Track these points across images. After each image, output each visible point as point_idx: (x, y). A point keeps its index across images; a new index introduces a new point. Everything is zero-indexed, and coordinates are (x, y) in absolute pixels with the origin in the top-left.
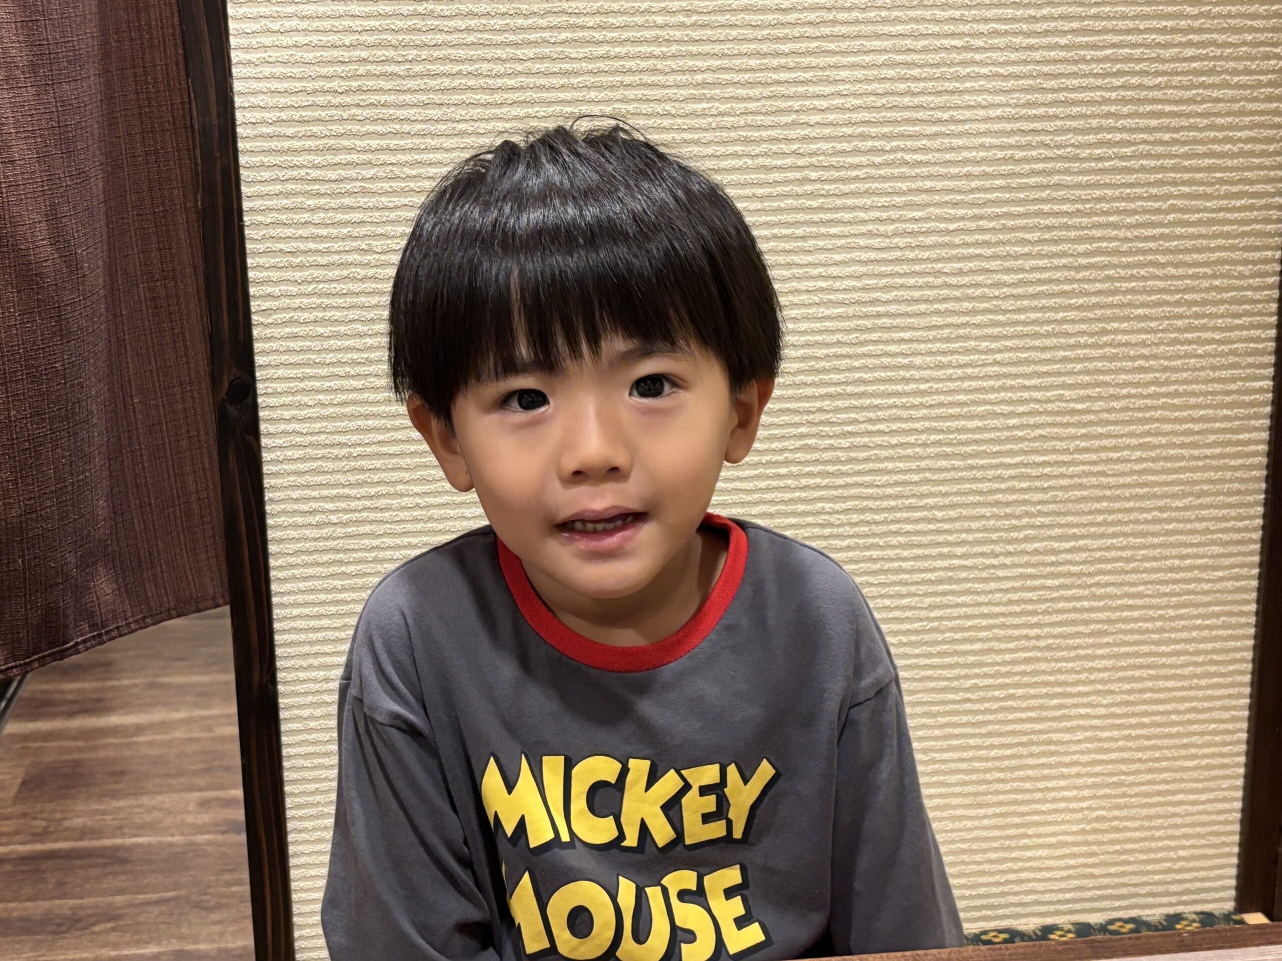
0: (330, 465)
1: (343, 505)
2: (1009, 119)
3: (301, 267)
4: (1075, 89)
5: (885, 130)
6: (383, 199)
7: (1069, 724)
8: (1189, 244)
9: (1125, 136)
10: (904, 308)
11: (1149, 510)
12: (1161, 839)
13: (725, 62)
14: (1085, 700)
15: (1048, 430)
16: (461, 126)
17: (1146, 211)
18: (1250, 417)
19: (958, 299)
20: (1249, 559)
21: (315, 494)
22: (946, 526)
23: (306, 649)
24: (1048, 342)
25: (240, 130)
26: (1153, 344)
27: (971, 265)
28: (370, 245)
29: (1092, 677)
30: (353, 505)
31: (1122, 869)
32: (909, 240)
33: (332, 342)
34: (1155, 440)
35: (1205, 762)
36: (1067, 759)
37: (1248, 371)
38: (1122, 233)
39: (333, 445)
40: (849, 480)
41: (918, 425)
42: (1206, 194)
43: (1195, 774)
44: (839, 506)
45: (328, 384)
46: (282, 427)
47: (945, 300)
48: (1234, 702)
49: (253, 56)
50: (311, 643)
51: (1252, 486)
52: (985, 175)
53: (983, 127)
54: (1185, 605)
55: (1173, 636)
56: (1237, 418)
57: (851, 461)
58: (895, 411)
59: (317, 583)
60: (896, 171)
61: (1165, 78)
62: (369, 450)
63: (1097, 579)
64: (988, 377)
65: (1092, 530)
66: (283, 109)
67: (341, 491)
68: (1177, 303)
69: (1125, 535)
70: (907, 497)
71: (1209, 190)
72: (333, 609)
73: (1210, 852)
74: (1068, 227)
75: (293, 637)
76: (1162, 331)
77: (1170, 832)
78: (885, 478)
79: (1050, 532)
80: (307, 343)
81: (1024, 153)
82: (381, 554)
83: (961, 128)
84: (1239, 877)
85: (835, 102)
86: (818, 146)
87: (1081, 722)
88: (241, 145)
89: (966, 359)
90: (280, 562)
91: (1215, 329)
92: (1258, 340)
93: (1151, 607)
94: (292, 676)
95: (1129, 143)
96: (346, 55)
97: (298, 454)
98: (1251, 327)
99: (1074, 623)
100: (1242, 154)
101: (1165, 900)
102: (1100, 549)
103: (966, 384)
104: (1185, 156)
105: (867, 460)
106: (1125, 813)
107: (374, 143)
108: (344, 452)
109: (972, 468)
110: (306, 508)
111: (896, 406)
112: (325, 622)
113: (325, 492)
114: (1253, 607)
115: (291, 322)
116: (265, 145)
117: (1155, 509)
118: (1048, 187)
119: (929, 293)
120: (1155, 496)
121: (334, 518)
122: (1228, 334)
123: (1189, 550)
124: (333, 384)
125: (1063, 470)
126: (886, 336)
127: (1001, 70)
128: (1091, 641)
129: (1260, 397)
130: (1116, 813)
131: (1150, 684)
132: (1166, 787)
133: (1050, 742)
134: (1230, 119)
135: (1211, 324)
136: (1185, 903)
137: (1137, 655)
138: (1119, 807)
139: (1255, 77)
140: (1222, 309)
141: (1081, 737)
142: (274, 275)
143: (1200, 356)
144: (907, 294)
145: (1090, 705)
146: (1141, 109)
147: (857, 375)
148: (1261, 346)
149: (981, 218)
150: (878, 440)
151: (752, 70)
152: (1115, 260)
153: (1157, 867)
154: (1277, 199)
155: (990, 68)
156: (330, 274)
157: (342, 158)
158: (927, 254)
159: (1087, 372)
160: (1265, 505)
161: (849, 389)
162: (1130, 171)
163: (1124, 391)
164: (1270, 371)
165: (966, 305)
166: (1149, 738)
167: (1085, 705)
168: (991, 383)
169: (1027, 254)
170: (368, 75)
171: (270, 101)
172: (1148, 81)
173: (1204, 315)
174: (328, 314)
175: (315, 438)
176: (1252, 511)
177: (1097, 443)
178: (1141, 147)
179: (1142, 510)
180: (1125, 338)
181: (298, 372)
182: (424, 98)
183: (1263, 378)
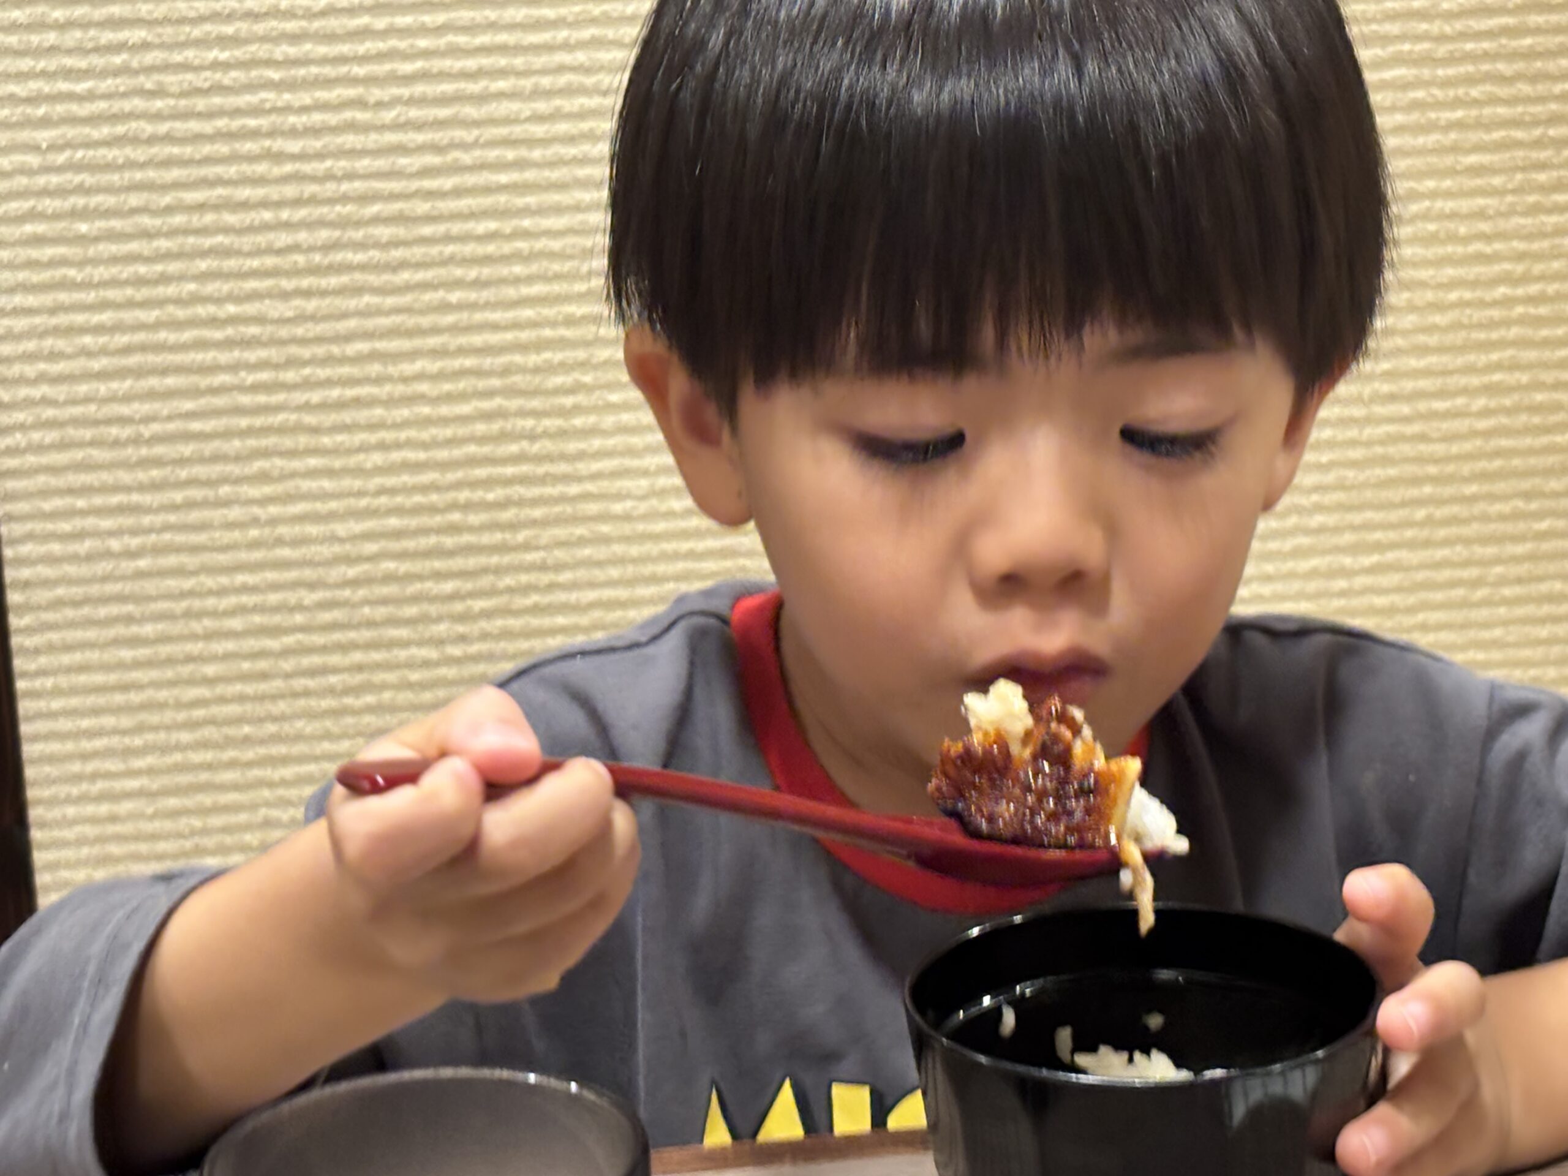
0: (105, 455)
1: (129, 522)
3: (45, 122)
8: (1552, 41)
21: (81, 503)
23: (76, 767)
26: (1499, 214)
28: (159, 82)
30: (147, 520)
33: (101, 247)
34: (1509, 378)
38: (1436, 27)
39: (109, 422)
45: (97, 318)
46: (23, 392)
50: (85, 757)
59: (94, 656)
62: (171, 427)
63: (1421, 617)
65: (1409, 533)
67: (126, 498)
68: (1538, 144)
69: (1467, 541)
72: (119, 698)
75: (54, 747)
76: (1514, 191)
79: (1336, 540)
80: (61, 251)
82: (197, 604)
90: (26, 621)
94: (55, 813)
97: (51, 436)
102: (1423, 566)
108: (126, 432)
110: (65, 527)
112: (109, 721)
113: (98, 501)
117: (1514, 495)
120: (1514, 474)
121: (115, 544)
124: (106, 317)
152: (1425, 73)
156: (95, 133)
163: (1453, 296)
174: (95, 200)
175: (78, 410)
177: (1409, 385)
179: (1492, 498)
180: (1449, 205)
181: (47, 299)
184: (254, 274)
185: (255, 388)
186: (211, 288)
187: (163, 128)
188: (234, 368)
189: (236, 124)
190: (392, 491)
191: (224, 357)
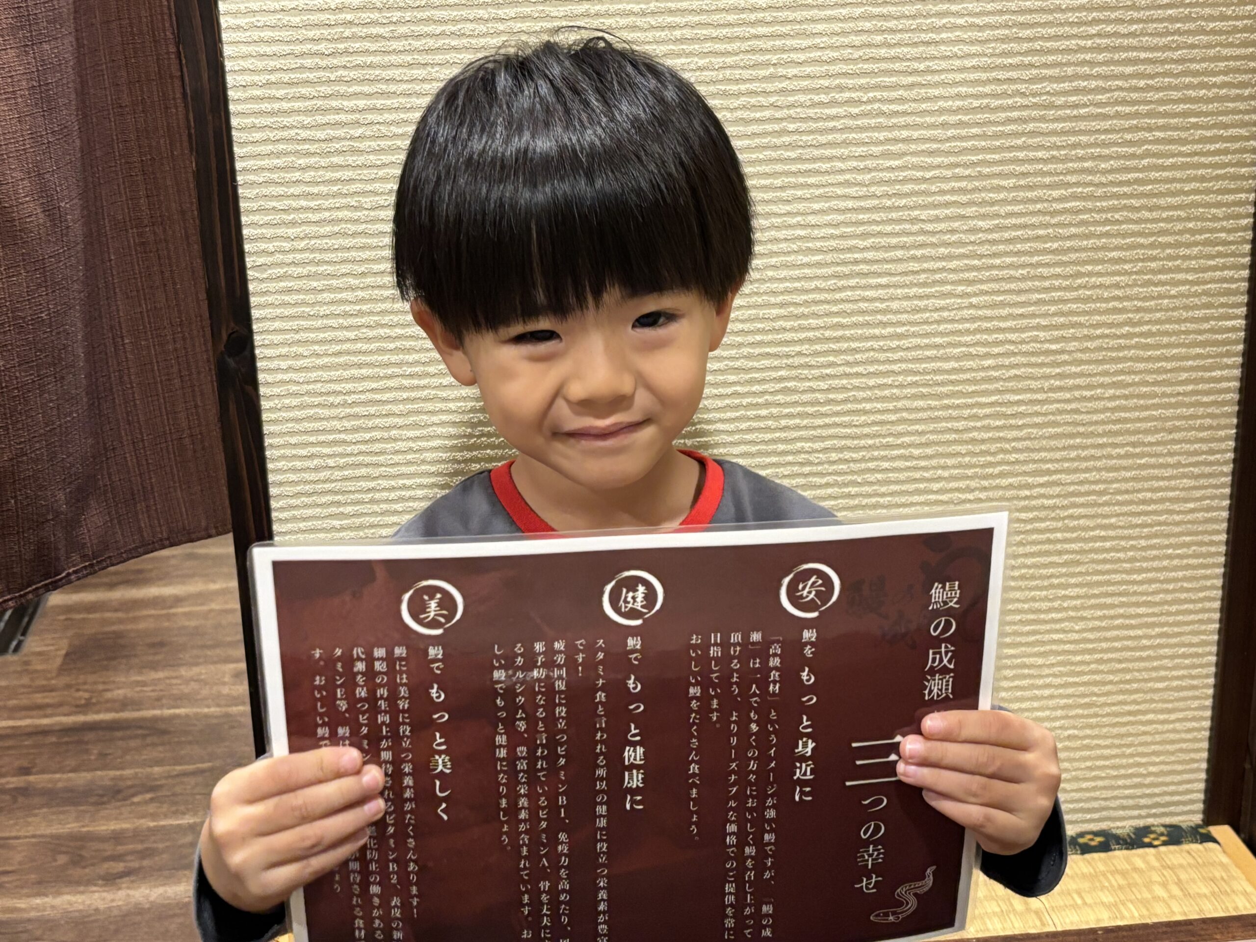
0: (326, 412)
1: (340, 449)
2: (984, 69)
3: (293, 224)
4: (1050, 38)
5: (863, 81)
6: (371, 157)
7: (1042, 649)
8: (1163, 188)
9: (1101, 83)
10: (881, 255)
11: (1123, 445)
12: (1132, 755)
13: (703, 18)
14: (1058, 626)
15: (1023, 370)
17: (1119, 157)
18: (1222, 355)
19: (933, 245)
20: (1218, 492)
21: (312, 439)
22: (923, 463)
24: (1023, 285)
25: (231, 93)
26: (1127, 285)
27: (947, 211)
28: (359, 201)
29: (1065, 605)
30: (349, 449)
31: (1093, 784)
32: (885, 188)
33: (325, 295)
34: (1129, 379)
35: (1175, 683)
36: (1040, 682)
37: (1221, 310)
38: (1097, 179)
39: (328, 394)
40: (827, 420)
41: (895, 367)
42: (1180, 139)
43: (1165, 695)
44: (818, 445)
45: (322, 335)
46: (280, 376)
47: (922, 246)
48: (1203, 627)
49: (242, 21)
51: (1223, 421)
52: (961, 124)
53: (959, 77)
54: (1156, 536)
55: (1145, 565)
56: (1210, 356)
57: (829, 402)
58: (872, 354)
59: (318, 523)
60: (873, 122)
61: (1141, 26)
62: (364, 397)
64: (963, 320)
65: (1066, 465)
66: (272, 71)
67: (337, 436)
68: (1152, 246)
69: (1099, 470)
70: (884, 436)
71: (1183, 135)
73: (1180, 768)
74: (1044, 174)
76: (1136, 273)
77: (1140, 749)
78: (863, 418)
79: (1024, 468)
80: (302, 297)
81: (1000, 102)
82: (377, 496)
83: (936, 78)
84: (1207, 791)
85: (812, 55)
86: (796, 98)
87: (1054, 647)
88: (232, 107)
89: (942, 303)
90: (281, 503)
91: (1188, 270)
92: (1232, 280)
93: (1122, 538)
95: (1104, 90)
96: (333, 18)
97: (295, 402)
98: (1224, 267)
99: (1047, 553)
100: (1217, 99)
101: (1136, 813)
102: (1072, 483)
103: (942, 328)
104: (1160, 102)
105: (846, 401)
106: (1096, 732)
107: (361, 103)
108: (338, 399)
109: (948, 407)
110: (304, 452)
111: (873, 350)
113: (322, 438)
114: (1224, 537)
115: (284, 277)
116: (255, 107)
117: (1127, 444)
118: (1023, 134)
119: (905, 239)
120: (1128, 432)
121: (331, 462)
122: (1201, 275)
123: (1161, 483)
124: (327, 335)
125: (1037, 408)
126: (863, 282)
127: (977, 21)
128: (1064, 570)
129: (1232, 336)
130: (1088, 732)
131: (1121, 611)
132: (1137, 707)
133: (1024, 666)
134: (1204, 65)
135: (1185, 265)
136: (1155, 816)
137: (1109, 583)
138: (1091, 727)
139: (1230, 23)
140: (1195, 250)
141: (1054, 661)
142: (268, 232)
143: (1174, 297)
144: (883, 241)
145: (1064, 631)
146: (1116, 57)
147: (835, 320)
148: (1234, 286)
149: (957, 165)
150: (856, 382)
151: (730, 25)
152: (1090, 205)
153: (1128, 782)
154: (1252, 142)
155: (966, 18)
156: (322, 230)
157: (332, 118)
158: (903, 202)
159: (1062, 314)
160: (1236, 440)
161: (828, 333)
162: (1105, 117)
163: (1098, 332)
164: (1243, 310)
165: (942, 250)
166: (1120, 661)
167: (1057, 631)
168: (967, 325)
169: (1002, 200)
170: (354, 37)
171: (260, 64)
172: (1122, 29)
173: (1177, 257)
174: (321, 269)
175: (311, 387)
176: (1223, 446)
177: (1071, 382)
178: (1116, 94)
179: (1115, 445)
180: (1099, 280)
181: (294, 324)
182: (409, 58)
183: (1236, 317)
185: (411, 376)
186: (386, 319)
187: (361, 227)
188: (399, 364)
191: (394, 358)
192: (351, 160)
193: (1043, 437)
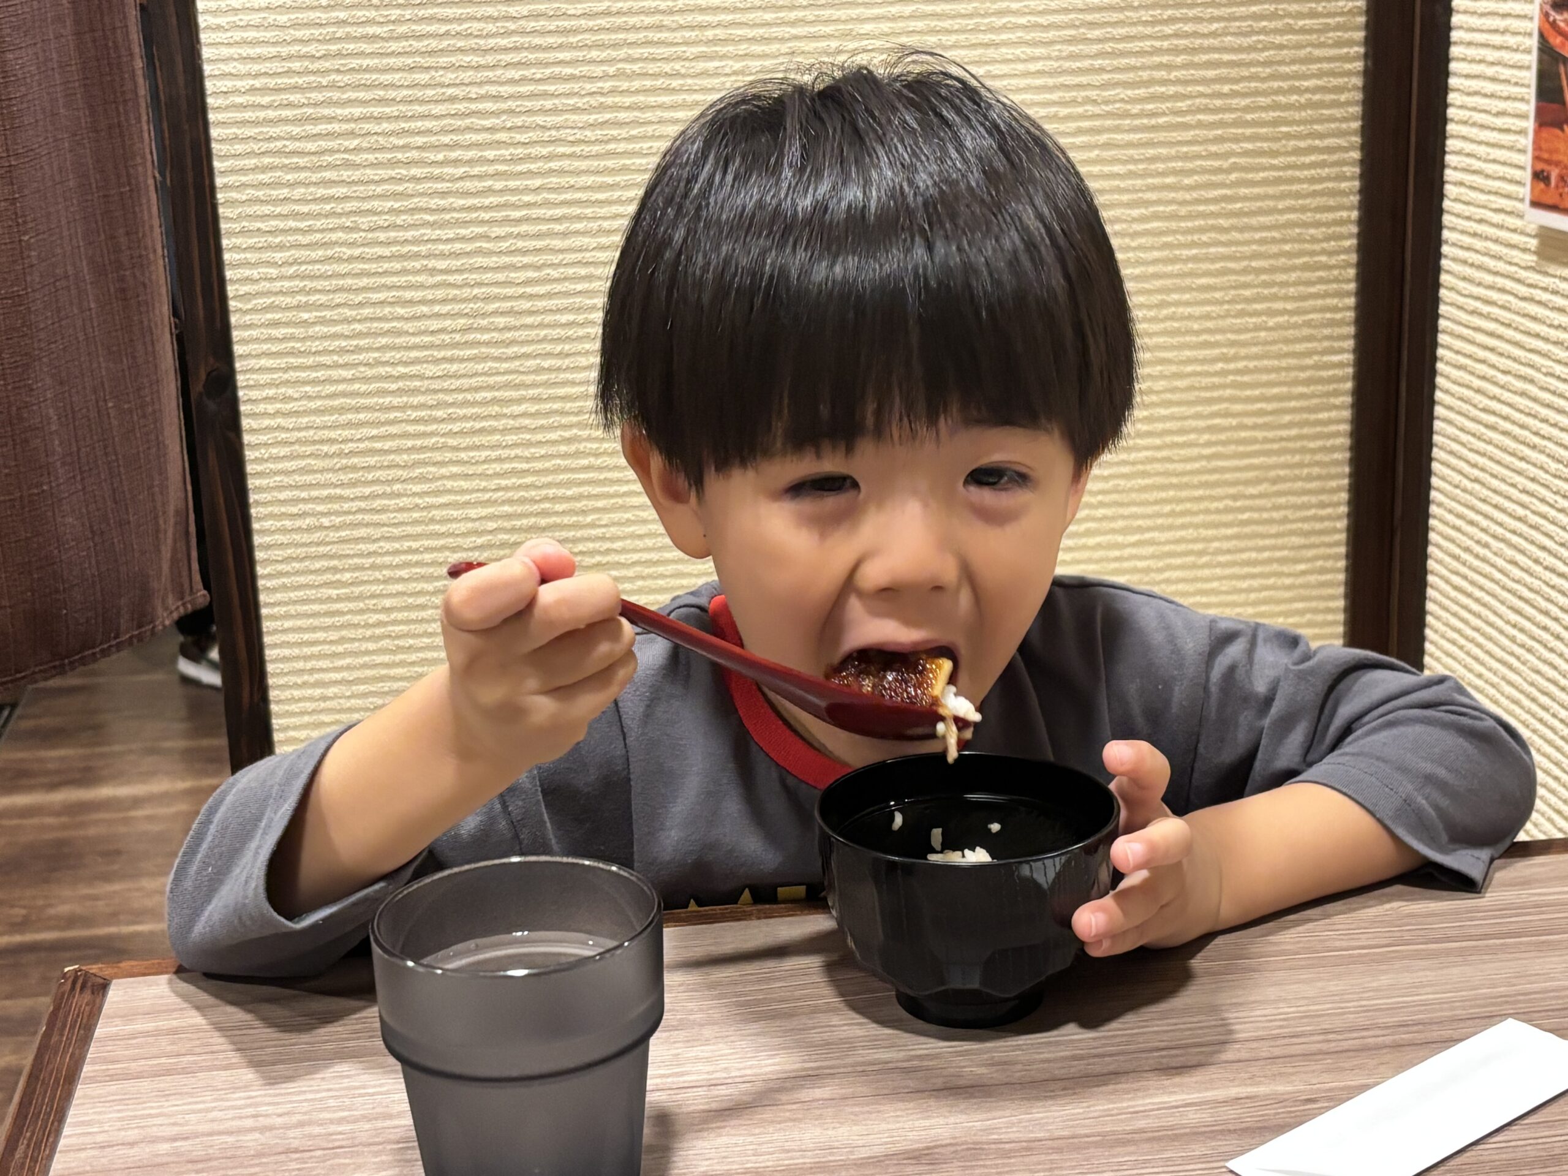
0: (319, 463)
1: (335, 507)
2: (1051, 73)
3: (281, 247)
4: (1122, 39)
6: (368, 171)
8: (1254, 205)
9: (1180, 89)
11: (1221, 499)
13: (738, 17)
16: (450, 91)
17: (1204, 171)
18: (1328, 394)
20: (1333, 551)
21: (304, 495)
23: (300, 665)
25: (210, 101)
26: (1219, 316)
28: (355, 222)
30: (346, 506)
33: (317, 329)
34: (1225, 422)
37: (1325, 344)
38: (1180, 195)
39: (322, 442)
42: (1271, 150)
45: (314, 375)
46: (266, 422)
49: (222, 21)
50: (306, 658)
51: (1333, 470)
54: (1265, 602)
56: (1314, 396)
59: (311, 593)
61: (1222, 25)
62: (362, 446)
63: (1167, 575)
65: (1159, 521)
66: (257, 76)
67: (332, 491)
68: (1245, 271)
69: (1196, 526)
71: (1275, 146)
72: (328, 621)
75: (287, 652)
76: (1228, 302)
79: (1113, 525)
80: (291, 331)
82: (379, 560)
88: (212, 117)
90: (268, 570)
91: (1286, 298)
92: (1335, 309)
94: (287, 694)
95: (1184, 97)
96: (324, 16)
97: (284, 451)
98: (1327, 295)
100: (1310, 105)
102: (1168, 542)
104: (1247, 109)
107: (357, 111)
108: (334, 448)
110: (294, 510)
112: (320, 635)
113: (315, 493)
114: (1341, 603)
115: (272, 308)
116: (239, 116)
117: (1226, 497)
120: (1226, 483)
121: (325, 521)
122: (1301, 304)
123: (1266, 542)
124: (320, 374)
127: (1041, 20)
129: (1339, 372)
134: (1295, 68)
135: (1282, 293)
139: (1322, 21)
140: (1294, 276)
142: (251, 256)
143: (1272, 329)
146: (1196, 59)
148: (1338, 316)
151: (767, 24)
155: (1029, 18)
156: (313, 255)
157: (321, 128)
160: (1350, 491)
162: (1186, 126)
163: (1189, 369)
164: (1350, 343)
170: (348, 38)
171: (243, 68)
172: (1204, 28)
173: (1274, 284)
174: (313, 298)
175: (302, 434)
176: (1335, 498)
177: (1159, 426)
178: (1198, 101)
179: (1213, 498)
180: (1188, 310)
181: (282, 362)
182: (409, 61)
183: (1341, 351)
184: (415, 347)
185: (416, 421)
186: (388, 356)
187: (357, 252)
188: (402, 408)
189: (405, 249)
190: (506, 489)
191: (396, 401)
192: (345, 174)
193: (1132, 490)
